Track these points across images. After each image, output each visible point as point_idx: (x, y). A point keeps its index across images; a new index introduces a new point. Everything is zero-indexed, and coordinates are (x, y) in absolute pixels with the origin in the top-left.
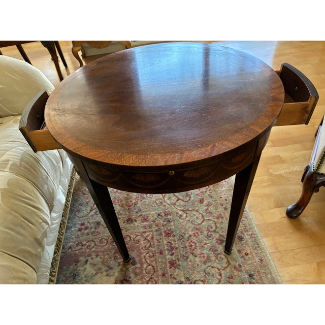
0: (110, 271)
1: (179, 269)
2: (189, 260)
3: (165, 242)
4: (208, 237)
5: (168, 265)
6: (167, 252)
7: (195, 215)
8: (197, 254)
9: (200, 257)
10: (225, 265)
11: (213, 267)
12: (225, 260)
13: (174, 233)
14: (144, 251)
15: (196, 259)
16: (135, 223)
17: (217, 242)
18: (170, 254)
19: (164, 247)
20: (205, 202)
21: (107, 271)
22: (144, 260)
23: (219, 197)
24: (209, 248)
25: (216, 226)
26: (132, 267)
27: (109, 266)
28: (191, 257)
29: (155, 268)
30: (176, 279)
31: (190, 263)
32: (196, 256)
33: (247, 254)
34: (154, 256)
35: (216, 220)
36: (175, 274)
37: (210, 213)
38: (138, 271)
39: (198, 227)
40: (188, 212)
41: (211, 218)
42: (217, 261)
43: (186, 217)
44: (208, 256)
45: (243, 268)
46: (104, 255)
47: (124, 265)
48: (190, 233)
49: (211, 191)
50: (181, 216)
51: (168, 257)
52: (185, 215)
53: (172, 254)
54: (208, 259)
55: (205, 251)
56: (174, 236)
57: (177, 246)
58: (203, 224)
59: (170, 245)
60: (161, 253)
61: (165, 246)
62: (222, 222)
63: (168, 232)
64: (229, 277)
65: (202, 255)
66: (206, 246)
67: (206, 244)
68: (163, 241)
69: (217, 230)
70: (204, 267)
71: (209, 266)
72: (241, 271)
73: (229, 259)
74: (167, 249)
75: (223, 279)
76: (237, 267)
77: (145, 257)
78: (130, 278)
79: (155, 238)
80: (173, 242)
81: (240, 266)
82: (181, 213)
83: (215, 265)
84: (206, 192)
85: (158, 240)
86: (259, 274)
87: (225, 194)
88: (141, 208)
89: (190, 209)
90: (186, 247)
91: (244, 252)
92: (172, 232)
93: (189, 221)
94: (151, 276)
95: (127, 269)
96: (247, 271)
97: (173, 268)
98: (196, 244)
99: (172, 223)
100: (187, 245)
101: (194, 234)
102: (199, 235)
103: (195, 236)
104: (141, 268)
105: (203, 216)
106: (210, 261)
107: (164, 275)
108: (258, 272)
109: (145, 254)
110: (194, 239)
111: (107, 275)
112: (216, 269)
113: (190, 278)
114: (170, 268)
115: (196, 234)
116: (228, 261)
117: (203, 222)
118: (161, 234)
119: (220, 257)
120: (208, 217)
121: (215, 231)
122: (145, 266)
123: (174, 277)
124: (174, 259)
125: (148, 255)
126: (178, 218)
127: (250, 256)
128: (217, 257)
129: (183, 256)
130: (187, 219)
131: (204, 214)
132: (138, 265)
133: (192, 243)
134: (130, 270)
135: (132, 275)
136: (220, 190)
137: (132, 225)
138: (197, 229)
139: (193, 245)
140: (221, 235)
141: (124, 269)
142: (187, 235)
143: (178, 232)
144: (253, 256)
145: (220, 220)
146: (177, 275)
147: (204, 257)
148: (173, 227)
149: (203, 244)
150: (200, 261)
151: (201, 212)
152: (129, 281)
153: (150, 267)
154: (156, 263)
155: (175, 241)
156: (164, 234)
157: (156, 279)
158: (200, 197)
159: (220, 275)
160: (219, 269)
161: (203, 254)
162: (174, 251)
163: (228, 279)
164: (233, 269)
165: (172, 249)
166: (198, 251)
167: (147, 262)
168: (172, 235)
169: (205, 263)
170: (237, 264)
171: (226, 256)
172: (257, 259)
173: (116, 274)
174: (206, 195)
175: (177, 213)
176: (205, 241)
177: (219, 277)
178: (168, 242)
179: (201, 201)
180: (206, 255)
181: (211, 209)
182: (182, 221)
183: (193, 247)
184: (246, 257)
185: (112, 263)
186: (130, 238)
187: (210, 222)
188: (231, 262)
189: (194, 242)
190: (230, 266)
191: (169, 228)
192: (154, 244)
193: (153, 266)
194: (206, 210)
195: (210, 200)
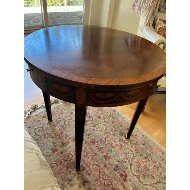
0: (71, 182)
1: (111, 158)
2: (113, 151)
3: (94, 147)
4: (114, 135)
5: (104, 159)
6: (99, 153)
7: (101, 126)
8: (115, 146)
9: (117, 147)
10: (130, 145)
11: (126, 149)
12: (129, 143)
13: (96, 140)
14: (85, 159)
15: (116, 149)
16: (68, 144)
17: (120, 136)
18: (101, 152)
19: (96, 151)
20: (101, 117)
21: (69, 183)
22: (88, 164)
23: (106, 113)
24: (118, 140)
25: (114, 128)
26: (84, 172)
27: (68, 180)
28: (113, 149)
29: (98, 165)
30: (113, 165)
31: (114, 153)
32: (115, 147)
33: (136, 135)
34: (93, 158)
35: (112, 125)
36: (111, 162)
38: (89, 172)
39: (106, 132)
40: (96, 126)
41: (109, 125)
42: (126, 145)
43: (97, 129)
44: (120, 145)
45: (138, 143)
46: (61, 174)
47: (78, 174)
48: (104, 136)
50: (94, 129)
51: (101, 155)
52: (95, 128)
53: (103, 152)
54: (121, 146)
55: (117, 143)
56: (97, 142)
57: (102, 146)
58: (108, 129)
59: (98, 148)
60: (96, 154)
61: (96, 149)
62: (116, 125)
63: (92, 141)
64: (136, 150)
65: (118, 146)
67: (115, 139)
68: (93, 148)
69: (116, 129)
70: (122, 151)
71: (124, 149)
72: (138, 145)
73: (131, 142)
74: (98, 151)
75: (134, 153)
76: (136, 143)
77: (88, 161)
78: (87, 179)
79: (87, 148)
80: (98, 146)
81: (136, 142)
82: (92, 128)
83: (126, 147)
85: (90, 148)
86: (147, 142)
87: (108, 110)
88: (67, 134)
89: (96, 124)
90: (107, 145)
91: (134, 135)
92: (95, 140)
93: (100, 130)
94: (99, 170)
95: (82, 175)
96: (141, 143)
97: (108, 160)
98: (111, 141)
99: (91, 135)
100: (107, 143)
101: (106, 136)
102: (109, 136)
103: (108, 137)
104: (90, 169)
105: (105, 125)
106: (123, 147)
107: (105, 166)
108: (145, 141)
109: (87, 160)
110: (108, 139)
111: (71, 186)
112: (128, 149)
113: (120, 160)
114: (106, 160)
115: (108, 136)
116: (131, 143)
117: (107, 128)
118: (89, 144)
119: (126, 142)
121: (115, 131)
122: (91, 167)
123: (112, 164)
124: (105, 154)
125: (89, 160)
126: (93, 131)
127: (137, 136)
128: (124, 143)
129: (109, 150)
130: (98, 130)
132: (87, 169)
133: (109, 142)
134: (84, 174)
135: (87, 177)
136: (105, 109)
137: (67, 147)
138: (106, 133)
139: (110, 142)
140: (120, 132)
141: (80, 175)
142: (104, 138)
143: (98, 139)
144: (139, 135)
145: (114, 124)
146: (112, 162)
147: (119, 146)
148: (93, 137)
149: (114, 139)
150: (119, 149)
151: (103, 123)
152: (88, 181)
153: (95, 166)
154: (97, 162)
155: (99, 145)
156: (91, 143)
157: (103, 171)
158: (97, 116)
159: (132, 151)
160: (129, 149)
161: (118, 144)
162: (102, 150)
163: (136, 151)
164: (135, 145)
165: (101, 149)
166: (114, 144)
167: (91, 164)
168: (95, 142)
169: (121, 149)
170: (135, 142)
171: (128, 141)
172: (141, 136)
173: (77, 182)
174: (100, 114)
175: (91, 129)
176: (114, 138)
177: (132, 152)
178: (96, 147)
179: (99, 118)
180: (119, 145)
181: (107, 120)
182: (96, 132)
183: (111, 143)
184: (137, 137)
185: (69, 176)
186: (71, 155)
187: (110, 127)
188: (132, 142)
189: (109, 141)
190: (133, 145)
191: (91, 139)
192: (89, 152)
193: (96, 165)
194: (105, 121)
195: (103, 116)
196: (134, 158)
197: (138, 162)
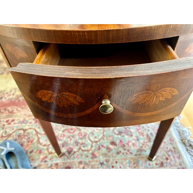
4: (77, 143)
7: (99, 136)
8: (64, 132)
9: (62, 134)
15: (61, 132)
17: (70, 148)
20: (111, 147)
23: (117, 161)
24: (67, 142)
25: (85, 151)
35: (91, 152)
37: (99, 149)
39: (87, 136)
41: (93, 148)
45: (43, 163)
49: (125, 154)
58: (89, 141)
62: (87, 157)
66: (69, 139)
67: (71, 140)
69: (81, 151)
72: (42, 161)
76: (45, 159)
81: (46, 161)
84: (125, 149)
101: (81, 133)
102: (79, 136)
103: (79, 133)
105: (96, 142)
110: (77, 132)
117: (91, 141)
120: (95, 146)
121: (80, 149)
131: (99, 143)
136: (126, 164)
138: (85, 135)
139: (72, 131)
140: (75, 152)
145: (90, 156)
149: (71, 138)
150: (58, 134)
151: (101, 141)
158: (118, 143)
159: (45, 145)
160: (49, 145)
161: (64, 137)
164: (45, 155)
166: (66, 133)
170: (47, 160)
174: (120, 148)
176: (73, 139)
177: (43, 144)
179: (113, 143)
180: (62, 138)
181: (104, 150)
183: (70, 131)
187: (89, 147)
188: (50, 155)
189: (74, 132)
190: (48, 153)
194: (102, 146)
195: (114, 151)
196: (38, 142)
197: (32, 141)
